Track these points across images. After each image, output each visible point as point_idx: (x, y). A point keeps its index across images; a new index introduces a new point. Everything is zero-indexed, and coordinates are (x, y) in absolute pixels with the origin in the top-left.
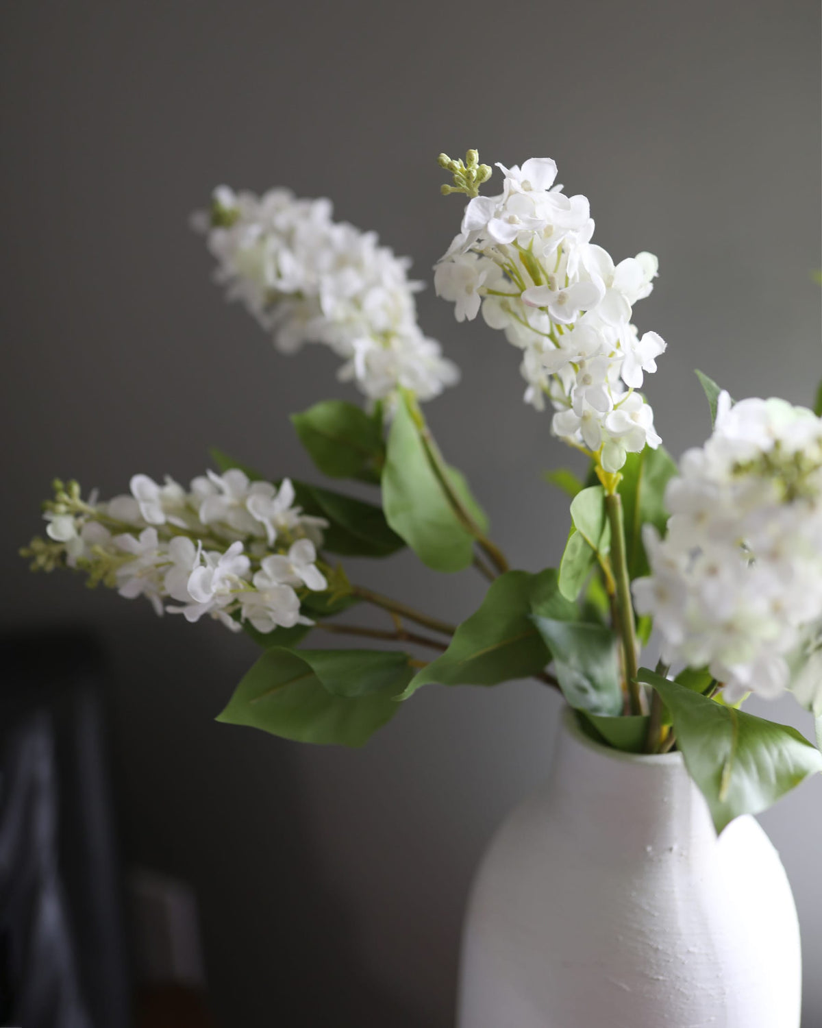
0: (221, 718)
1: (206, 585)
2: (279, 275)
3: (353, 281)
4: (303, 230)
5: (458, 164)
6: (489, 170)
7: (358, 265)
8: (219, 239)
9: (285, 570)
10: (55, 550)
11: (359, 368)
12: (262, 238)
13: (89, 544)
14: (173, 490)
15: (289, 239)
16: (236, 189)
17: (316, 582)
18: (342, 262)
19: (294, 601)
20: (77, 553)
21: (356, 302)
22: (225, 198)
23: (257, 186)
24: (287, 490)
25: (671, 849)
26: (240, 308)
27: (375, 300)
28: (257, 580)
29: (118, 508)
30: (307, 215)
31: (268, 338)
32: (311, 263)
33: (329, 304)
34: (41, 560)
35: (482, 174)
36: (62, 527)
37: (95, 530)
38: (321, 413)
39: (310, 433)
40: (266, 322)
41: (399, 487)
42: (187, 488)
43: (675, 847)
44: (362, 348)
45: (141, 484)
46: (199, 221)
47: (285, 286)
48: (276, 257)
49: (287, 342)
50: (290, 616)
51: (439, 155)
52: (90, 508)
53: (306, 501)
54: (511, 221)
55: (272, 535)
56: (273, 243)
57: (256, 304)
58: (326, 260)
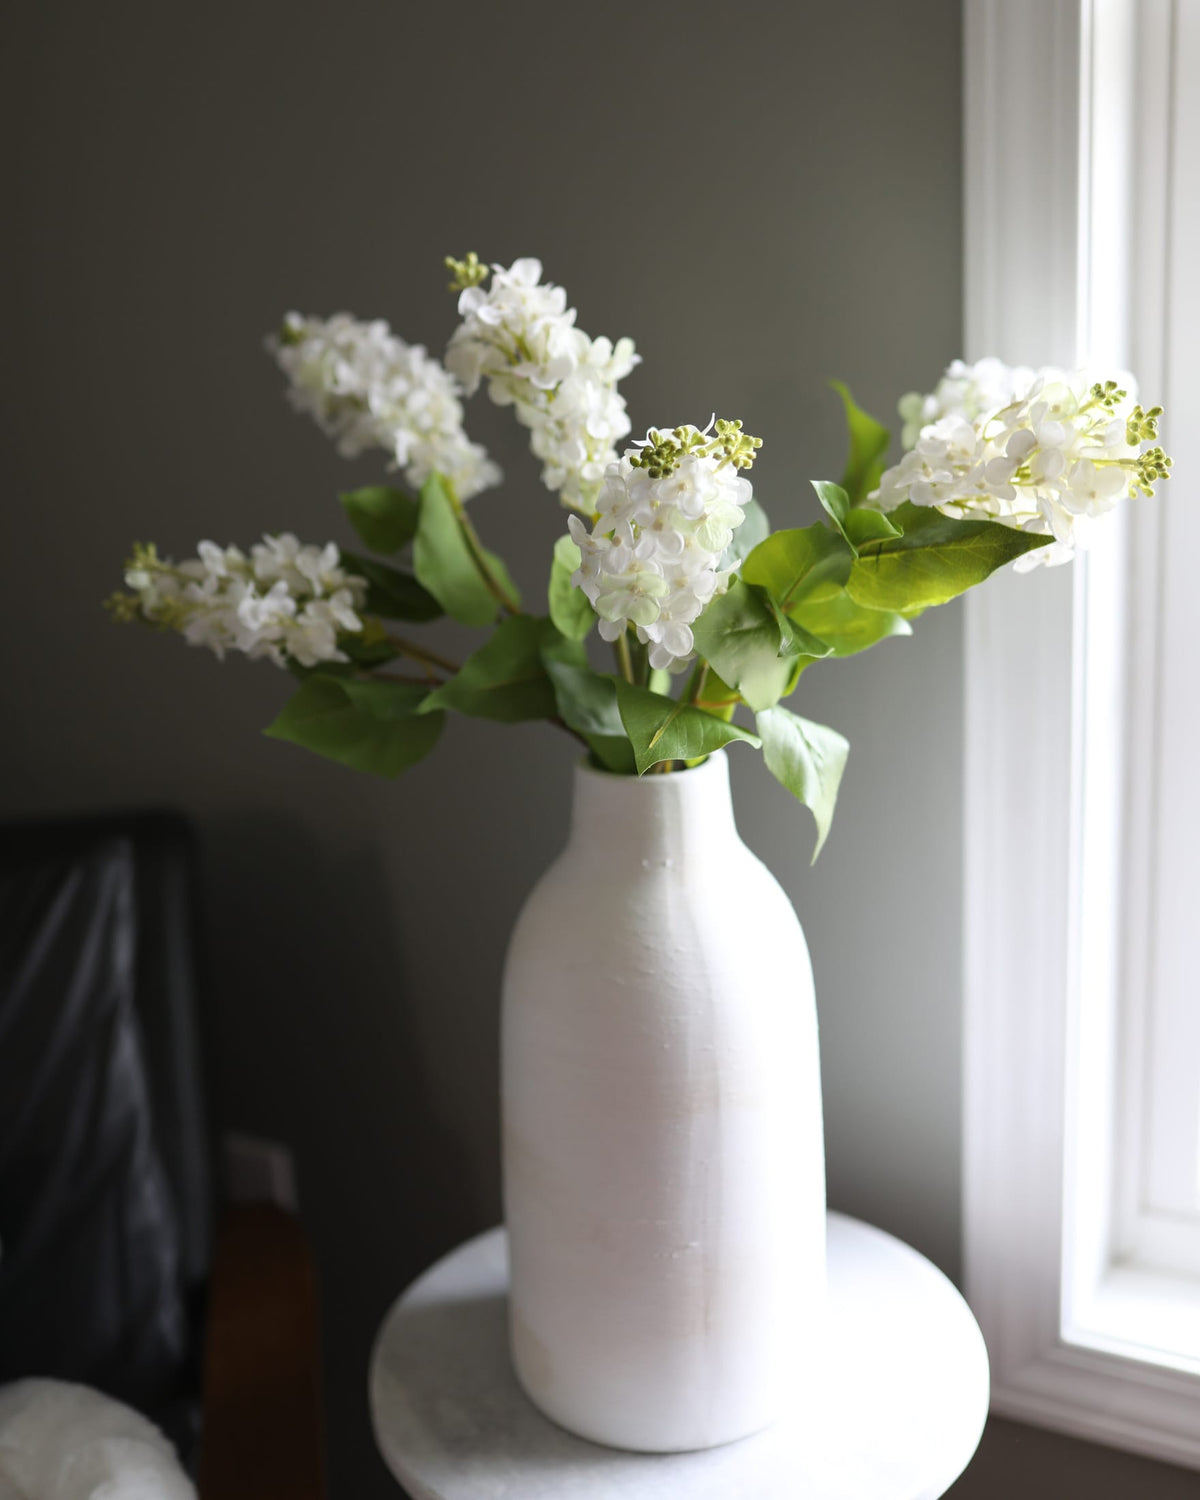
0: (268, 732)
1: (255, 613)
2: (336, 382)
3: (400, 386)
4: (362, 346)
5: (459, 267)
6: (484, 270)
7: (409, 376)
8: (286, 355)
9: (326, 613)
10: (133, 601)
11: (402, 458)
12: (324, 353)
13: (161, 596)
14: (234, 554)
15: (347, 352)
16: (306, 313)
17: (352, 623)
18: (395, 370)
19: (331, 634)
20: (151, 601)
21: (402, 402)
22: (294, 322)
23: (322, 310)
24: (332, 553)
25: (664, 864)
26: (306, 418)
27: (418, 401)
28: (301, 619)
29: (188, 568)
30: (366, 335)
31: (332, 443)
32: (367, 374)
33: (378, 404)
34: (121, 610)
35: (478, 273)
36: (139, 578)
37: (168, 582)
38: (368, 496)
39: (357, 513)
40: (330, 430)
41: (430, 551)
42: (247, 552)
43: (669, 863)
44: (404, 443)
45: (207, 548)
46: (271, 342)
47: (342, 390)
48: (333, 368)
49: (348, 448)
50: (327, 650)
51: (443, 259)
52: (166, 566)
53: (348, 563)
54: (499, 308)
55: (318, 589)
56: (332, 356)
57: (320, 412)
58: (379, 369)
